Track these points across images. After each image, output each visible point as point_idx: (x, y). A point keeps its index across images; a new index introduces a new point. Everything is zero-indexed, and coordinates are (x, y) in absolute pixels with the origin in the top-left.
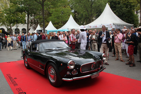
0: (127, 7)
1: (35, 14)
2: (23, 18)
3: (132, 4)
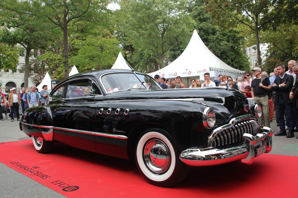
0: (228, 41)
1: (42, 48)
2: (14, 58)
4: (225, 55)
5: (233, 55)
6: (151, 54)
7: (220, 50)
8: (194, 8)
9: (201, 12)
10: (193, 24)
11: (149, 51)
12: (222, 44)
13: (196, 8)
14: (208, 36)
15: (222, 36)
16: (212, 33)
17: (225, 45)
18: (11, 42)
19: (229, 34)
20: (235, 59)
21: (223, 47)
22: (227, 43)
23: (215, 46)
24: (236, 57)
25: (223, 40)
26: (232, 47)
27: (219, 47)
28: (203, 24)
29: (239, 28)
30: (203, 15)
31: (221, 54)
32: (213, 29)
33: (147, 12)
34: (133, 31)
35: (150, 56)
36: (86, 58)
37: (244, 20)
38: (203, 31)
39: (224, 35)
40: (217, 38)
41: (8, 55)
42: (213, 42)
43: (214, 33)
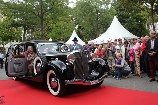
0: (137, 21)
1: (32, 29)
2: (19, 34)
3: (142, 18)
4: (135, 30)
5: (140, 29)
6: (93, 30)
7: (132, 27)
8: (116, 4)
9: (120, 6)
10: (115, 12)
11: (91, 29)
12: (133, 24)
13: (117, 4)
14: (125, 19)
15: (133, 19)
16: (127, 17)
17: (135, 24)
18: (16, 26)
19: (137, 17)
20: (141, 32)
21: (134, 25)
22: (136, 23)
23: (129, 25)
24: (142, 30)
25: (134, 21)
26: (139, 25)
27: (131, 25)
28: (122, 13)
29: (143, 13)
30: (122, 7)
31: (133, 29)
32: (128, 15)
33: (88, 7)
34: (80, 18)
35: (92, 32)
36: (56, 34)
37: (144, 8)
38: (122, 16)
39: (134, 18)
40: (130, 20)
41: (16, 33)
42: (128, 22)
43: (128, 17)
